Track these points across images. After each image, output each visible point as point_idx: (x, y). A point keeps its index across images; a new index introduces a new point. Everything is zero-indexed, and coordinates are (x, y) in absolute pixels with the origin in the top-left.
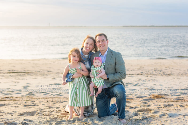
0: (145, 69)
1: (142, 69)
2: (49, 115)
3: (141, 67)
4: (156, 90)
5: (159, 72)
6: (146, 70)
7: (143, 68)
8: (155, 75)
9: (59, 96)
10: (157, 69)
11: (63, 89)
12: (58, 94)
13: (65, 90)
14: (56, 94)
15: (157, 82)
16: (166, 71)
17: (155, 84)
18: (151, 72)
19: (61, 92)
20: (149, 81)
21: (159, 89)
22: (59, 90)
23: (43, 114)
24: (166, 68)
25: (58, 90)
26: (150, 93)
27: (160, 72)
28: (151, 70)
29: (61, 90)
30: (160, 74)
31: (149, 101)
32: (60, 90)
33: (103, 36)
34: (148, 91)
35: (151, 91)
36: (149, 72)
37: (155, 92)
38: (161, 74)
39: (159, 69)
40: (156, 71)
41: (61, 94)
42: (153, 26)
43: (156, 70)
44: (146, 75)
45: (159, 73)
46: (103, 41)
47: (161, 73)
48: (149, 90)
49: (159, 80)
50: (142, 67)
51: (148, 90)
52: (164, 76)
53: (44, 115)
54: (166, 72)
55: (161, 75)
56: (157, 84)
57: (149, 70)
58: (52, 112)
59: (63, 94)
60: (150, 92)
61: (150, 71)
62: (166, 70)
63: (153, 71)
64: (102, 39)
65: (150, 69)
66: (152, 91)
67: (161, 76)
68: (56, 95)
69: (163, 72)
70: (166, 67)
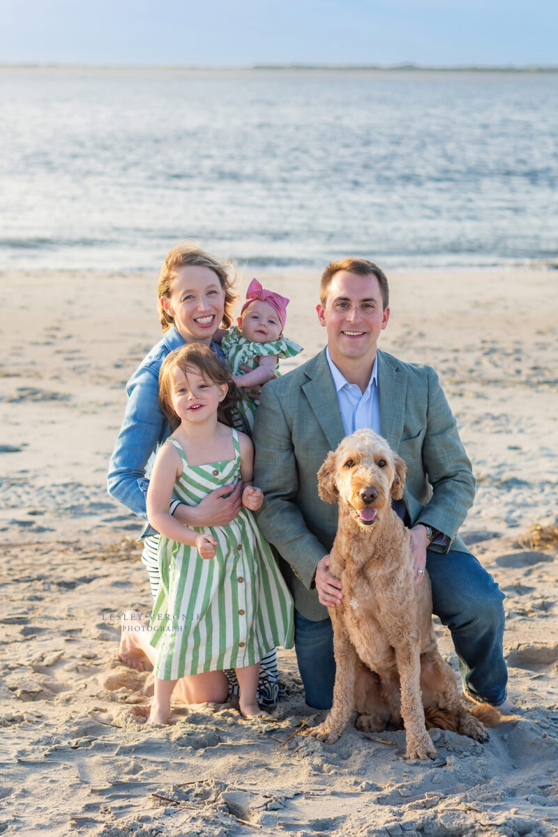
0: (435, 344)
1: (420, 343)
2: (46, 690)
3: (409, 333)
4: (536, 490)
5: (510, 365)
6: (438, 350)
7: (421, 335)
8: (496, 382)
9: (35, 537)
10: (497, 346)
11: (40, 482)
12: (22, 515)
13: (54, 491)
14: (14, 522)
15: (521, 431)
16: (545, 358)
17: (515, 448)
18: (469, 360)
19: (35, 502)
20: (477, 422)
21: (549, 483)
22: (19, 490)
23: (14, 689)
24: (541, 339)
25: (14, 488)
26: (510, 507)
27: (518, 366)
28: (468, 350)
29: (32, 487)
30: (518, 379)
31: (529, 573)
32: (27, 488)
33: (373, 280)
34: (494, 491)
35: (508, 497)
36: (456, 360)
37: (529, 501)
38: (523, 378)
39: (507, 345)
40: (495, 357)
41: (39, 521)
42: (410, 68)
43: (493, 351)
44: (451, 383)
45: (512, 371)
46: (368, 306)
47: (525, 367)
48: (498, 487)
49: (530, 418)
50: (415, 333)
51: (491, 485)
52: (546, 387)
53: (18, 692)
54: (551, 365)
55: (527, 383)
56: (525, 449)
57: (456, 351)
58: (51, 669)
59: (47, 516)
60: (507, 504)
61: (461, 355)
62: (543, 347)
63: (478, 354)
64: (367, 296)
65: (459, 344)
66: (514, 491)
67: (528, 391)
68: (17, 528)
69: (532, 364)
70: (540, 333)
